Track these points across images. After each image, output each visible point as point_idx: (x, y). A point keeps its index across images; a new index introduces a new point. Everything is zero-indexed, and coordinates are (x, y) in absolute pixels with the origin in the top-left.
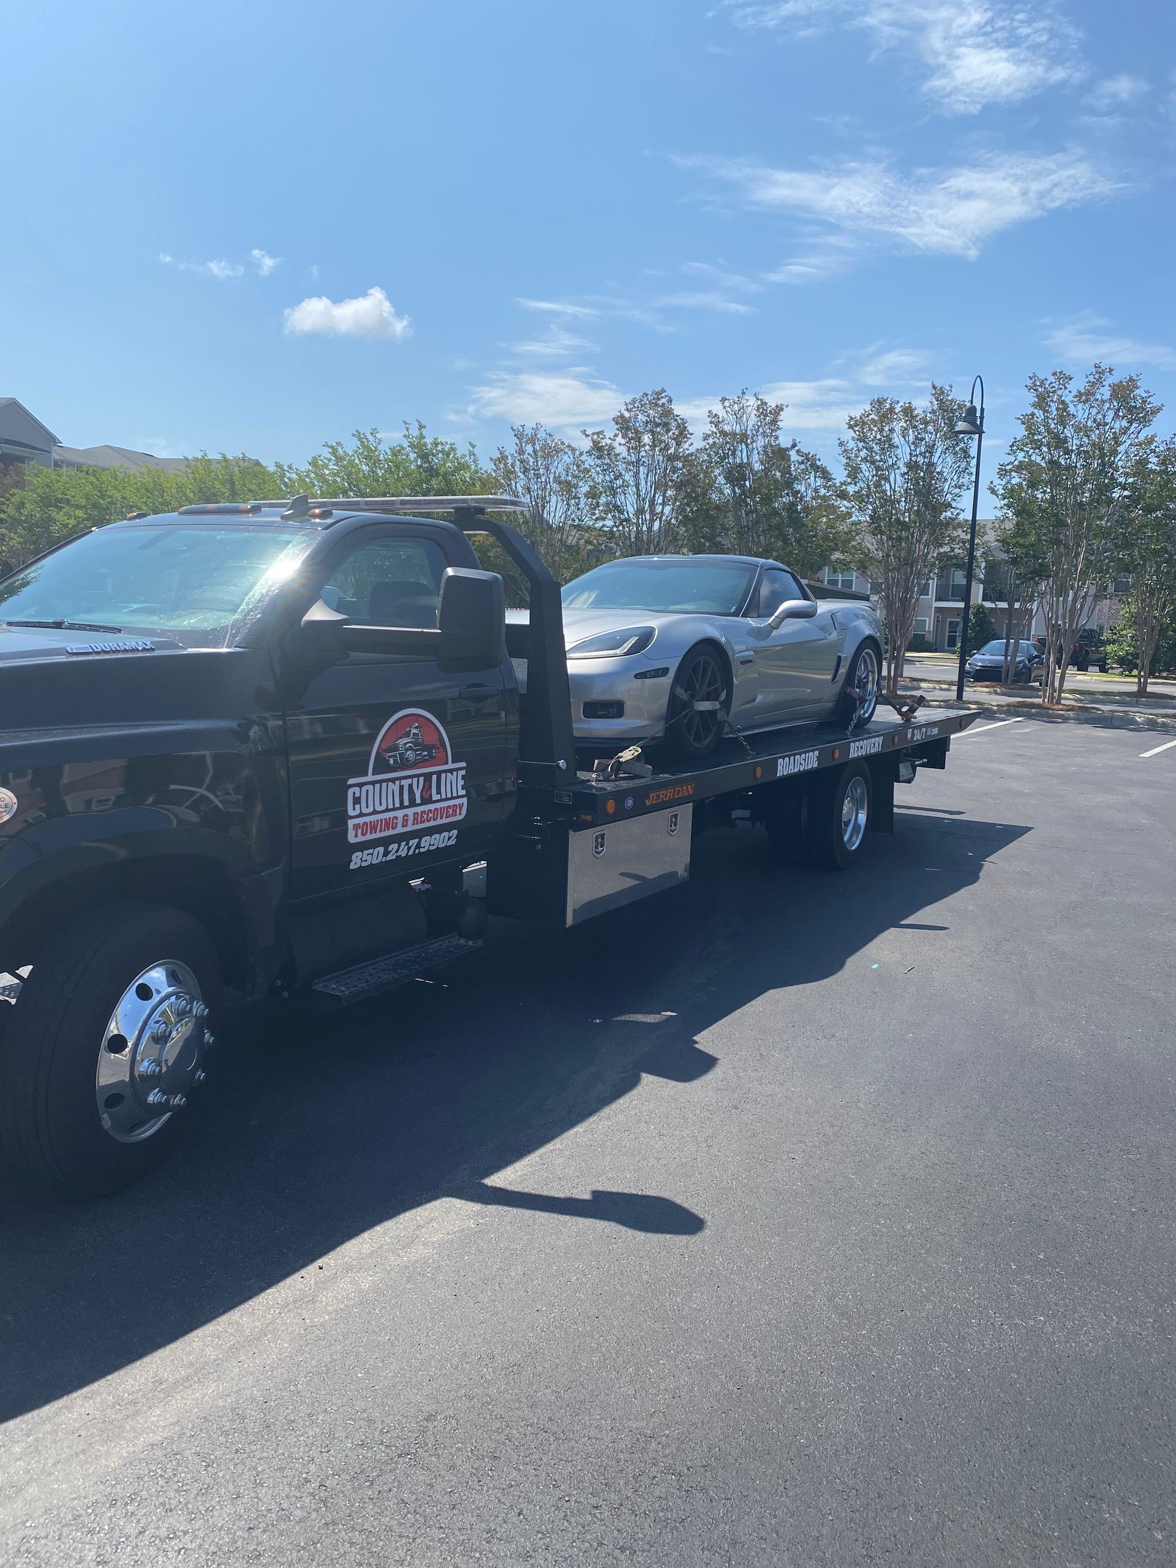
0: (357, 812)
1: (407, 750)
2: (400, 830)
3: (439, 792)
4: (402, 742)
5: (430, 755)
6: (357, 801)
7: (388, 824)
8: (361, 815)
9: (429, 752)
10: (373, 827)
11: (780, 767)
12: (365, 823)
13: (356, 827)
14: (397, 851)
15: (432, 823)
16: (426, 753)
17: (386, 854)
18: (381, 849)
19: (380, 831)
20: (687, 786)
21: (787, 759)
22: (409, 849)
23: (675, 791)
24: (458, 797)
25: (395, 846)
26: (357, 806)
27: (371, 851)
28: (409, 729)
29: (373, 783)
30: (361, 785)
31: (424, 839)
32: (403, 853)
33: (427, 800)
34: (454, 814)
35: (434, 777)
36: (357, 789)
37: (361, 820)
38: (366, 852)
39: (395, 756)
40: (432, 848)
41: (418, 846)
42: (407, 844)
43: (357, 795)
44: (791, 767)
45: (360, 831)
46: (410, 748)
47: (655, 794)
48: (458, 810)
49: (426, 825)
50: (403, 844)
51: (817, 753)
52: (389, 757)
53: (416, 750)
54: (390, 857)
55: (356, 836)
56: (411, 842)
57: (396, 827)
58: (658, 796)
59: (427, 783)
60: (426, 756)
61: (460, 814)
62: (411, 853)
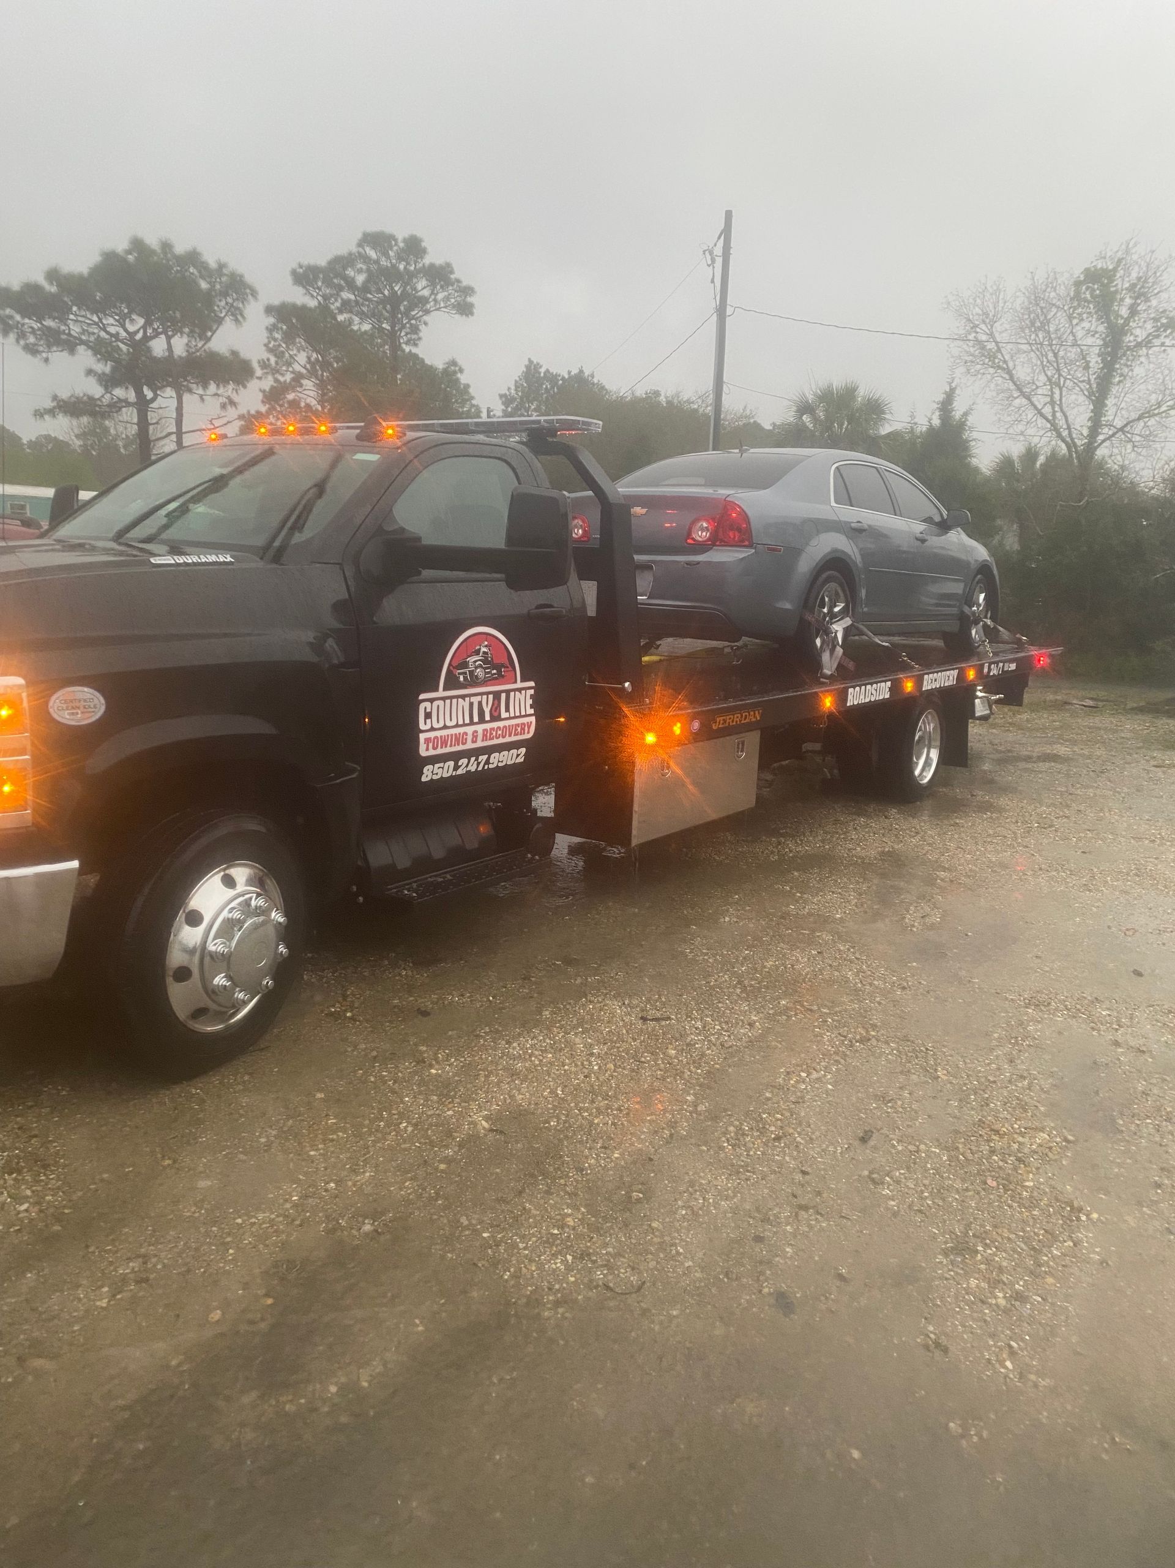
0: (428, 727)
1: (476, 668)
2: (469, 745)
3: (507, 710)
4: (471, 660)
5: (499, 672)
6: (428, 715)
7: (459, 739)
8: (432, 729)
9: (498, 670)
10: (444, 742)
11: (850, 697)
12: (436, 737)
13: (427, 741)
14: (467, 766)
15: (501, 741)
16: (495, 671)
17: (456, 768)
18: (451, 764)
19: (451, 746)
20: (754, 711)
21: (858, 689)
22: (479, 764)
23: (742, 716)
24: (526, 716)
25: (465, 761)
26: (428, 721)
27: (441, 765)
28: (478, 647)
29: (444, 699)
30: (432, 701)
31: (492, 756)
32: (472, 768)
33: (496, 717)
34: (523, 732)
35: (503, 696)
36: (428, 704)
37: (432, 735)
38: (437, 766)
39: (466, 673)
40: (500, 764)
41: (487, 762)
42: (477, 760)
43: (428, 710)
44: (862, 697)
45: (431, 745)
46: (480, 666)
47: (722, 718)
48: (526, 728)
49: (495, 742)
50: (473, 759)
51: (889, 684)
52: (459, 674)
53: (485, 669)
54: (460, 772)
55: (427, 749)
56: (480, 758)
57: (465, 743)
58: (725, 721)
59: (496, 702)
60: (495, 674)
61: (528, 733)
62: (480, 768)
